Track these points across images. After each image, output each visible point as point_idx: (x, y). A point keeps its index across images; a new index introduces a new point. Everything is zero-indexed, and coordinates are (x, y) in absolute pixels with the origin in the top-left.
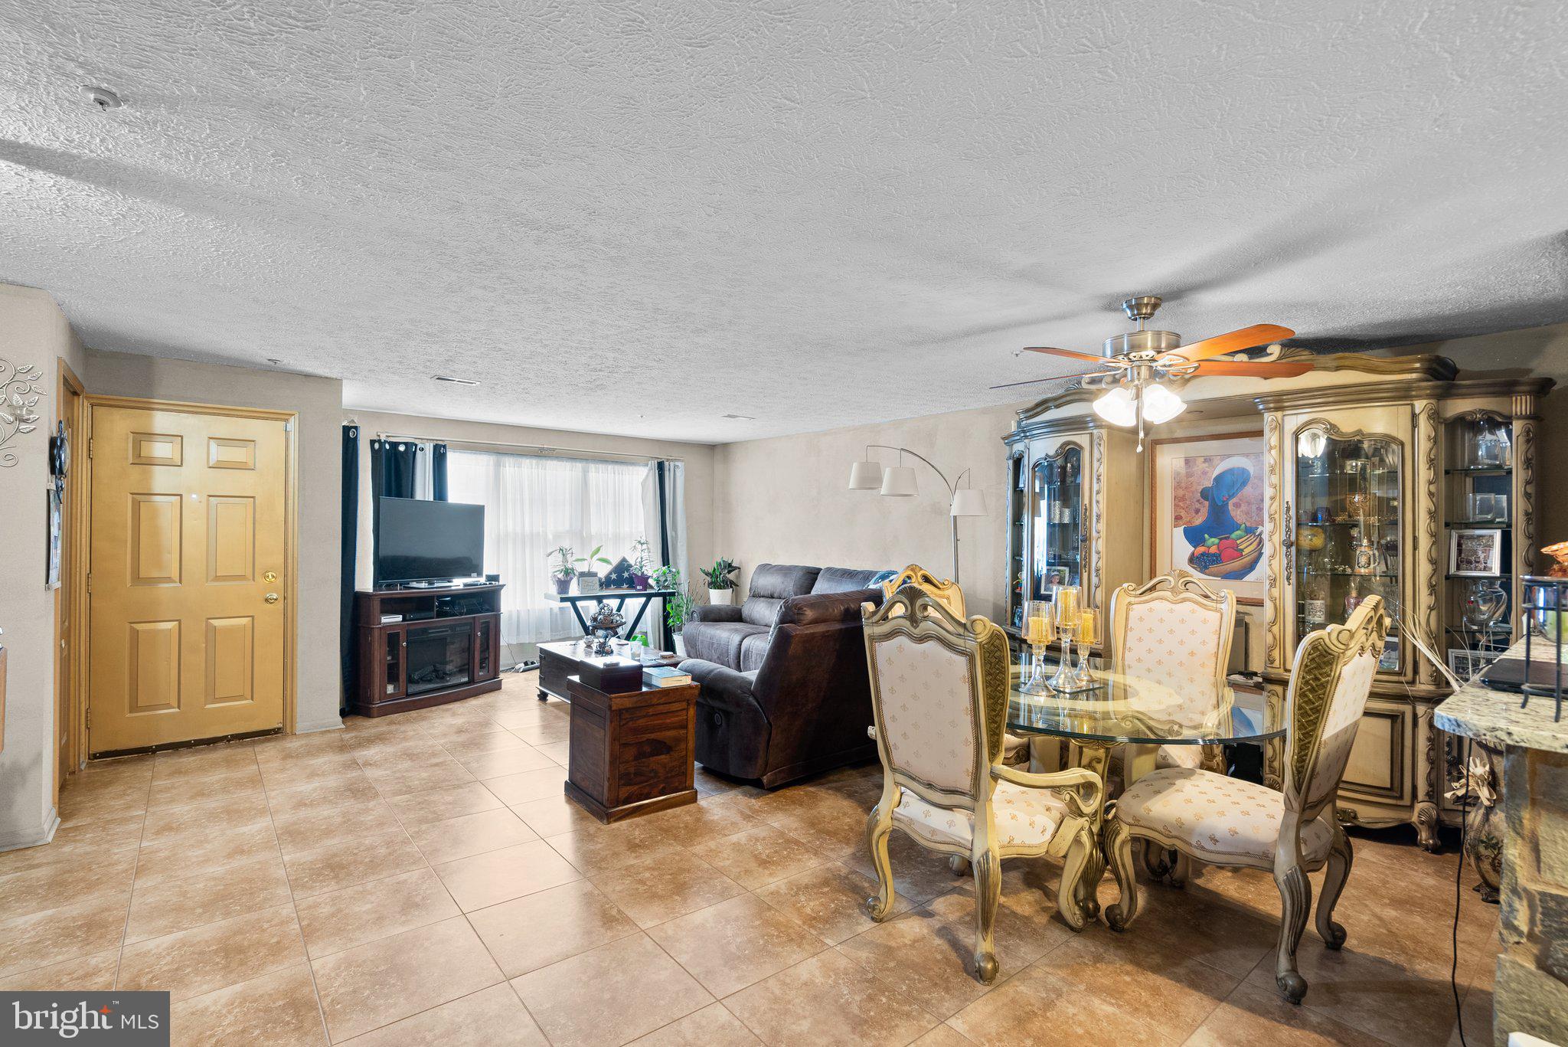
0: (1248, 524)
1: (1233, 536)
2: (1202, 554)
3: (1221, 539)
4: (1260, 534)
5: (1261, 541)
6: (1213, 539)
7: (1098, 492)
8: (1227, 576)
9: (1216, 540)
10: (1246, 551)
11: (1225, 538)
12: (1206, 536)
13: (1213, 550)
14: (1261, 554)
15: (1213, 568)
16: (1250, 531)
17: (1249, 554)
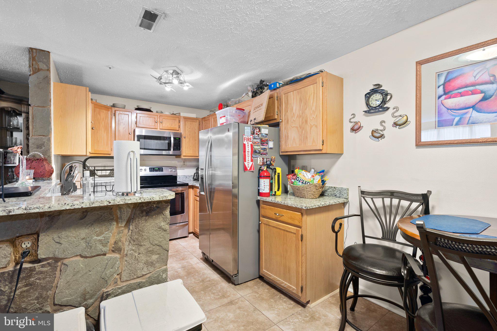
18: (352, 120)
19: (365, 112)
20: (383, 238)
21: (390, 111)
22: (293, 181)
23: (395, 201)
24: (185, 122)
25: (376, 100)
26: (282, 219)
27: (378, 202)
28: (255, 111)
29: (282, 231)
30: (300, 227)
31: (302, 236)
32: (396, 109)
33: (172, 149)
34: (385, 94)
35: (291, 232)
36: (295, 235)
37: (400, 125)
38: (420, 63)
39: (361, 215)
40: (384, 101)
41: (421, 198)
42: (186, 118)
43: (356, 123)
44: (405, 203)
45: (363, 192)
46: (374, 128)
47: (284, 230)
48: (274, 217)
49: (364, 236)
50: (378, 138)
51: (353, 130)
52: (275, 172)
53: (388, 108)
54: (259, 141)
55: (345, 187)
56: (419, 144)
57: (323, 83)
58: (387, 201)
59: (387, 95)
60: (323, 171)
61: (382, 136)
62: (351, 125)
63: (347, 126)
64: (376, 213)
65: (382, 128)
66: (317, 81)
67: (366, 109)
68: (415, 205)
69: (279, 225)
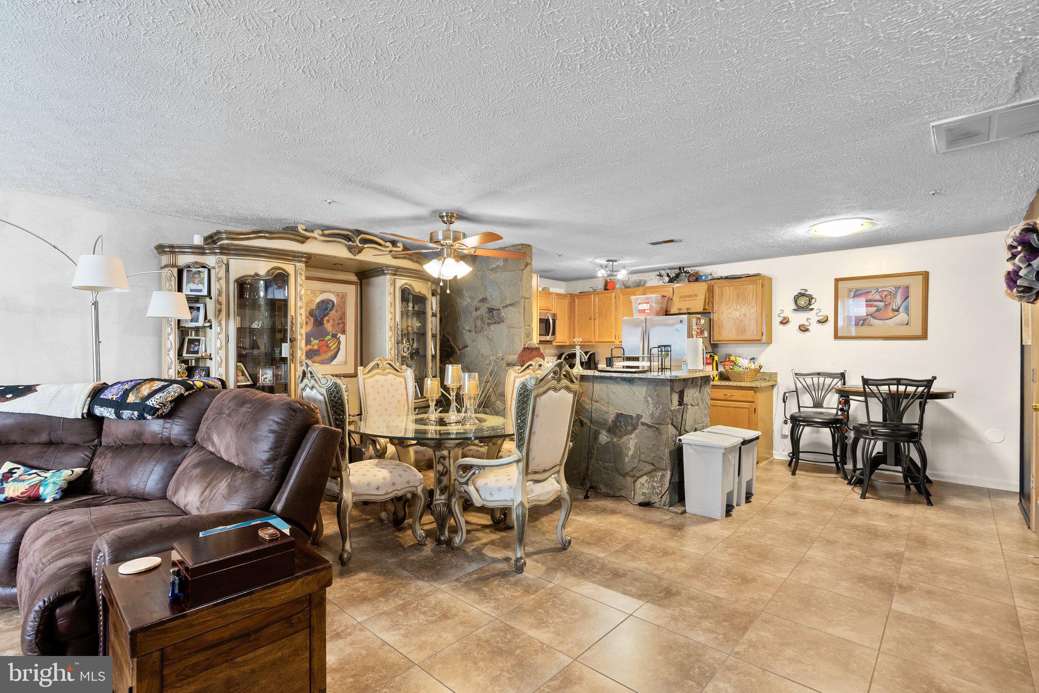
0: (333, 332)
1: (326, 339)
2: (310, 350)
3: (320, 341)
4: (339, 338)
5: (339, 342)
6: (316, 341)
7: (301, 308)
8: (322, 362)
9: (317, 341)
10: (333, 347)
11: (323, 340)
12: (312, 339)
13: (316, 347)
14: (339, 349)
15: (316, 358)
16: (334, 336)
17: (334, 349)
18: (780, 315)
19: (794, 310)
20: (814, 407)
21: (814, 312)
22: (731, 367)
23: (822, 379)
24: (558, 298)
25: (802, 302)
26: (732, 398)
27: (809, 381)
28: (681, 299)
29: (733, 409)
30: (753, 402)
31: (755, 409)
32: (820, 310)
33: (550, 335)
34: (811, 298)
35: (744, 408)
36: (747, 410)
37: (822, 323)
38: (837, 281)
39: (796, 391)
40: (810, 304)
41: (840, 376)
42: (558, 295)
43: (785, 318)
44: (828, 381)
45: (796, 374)
46: (801, 323)
47: (735, 407)
48: (723, 398)
49: (799, 407)
50: (804, 331)
51: (782, 323)
52: (713, 359)
53: (812, 309)
54: (699, 330)
55: (774, 371)
56: (836, 337)
57: (762, 285)
58: (815, 380)
59: (812, 298)
60: (754, 359)
61: (807, 330)
62: (780, 319)
63: (776, 320)
64: (807, 389)
65: (808, 324)
66: (758, 283)
67: (795, 307)
68: (836, 380)
69: (728, 404)
